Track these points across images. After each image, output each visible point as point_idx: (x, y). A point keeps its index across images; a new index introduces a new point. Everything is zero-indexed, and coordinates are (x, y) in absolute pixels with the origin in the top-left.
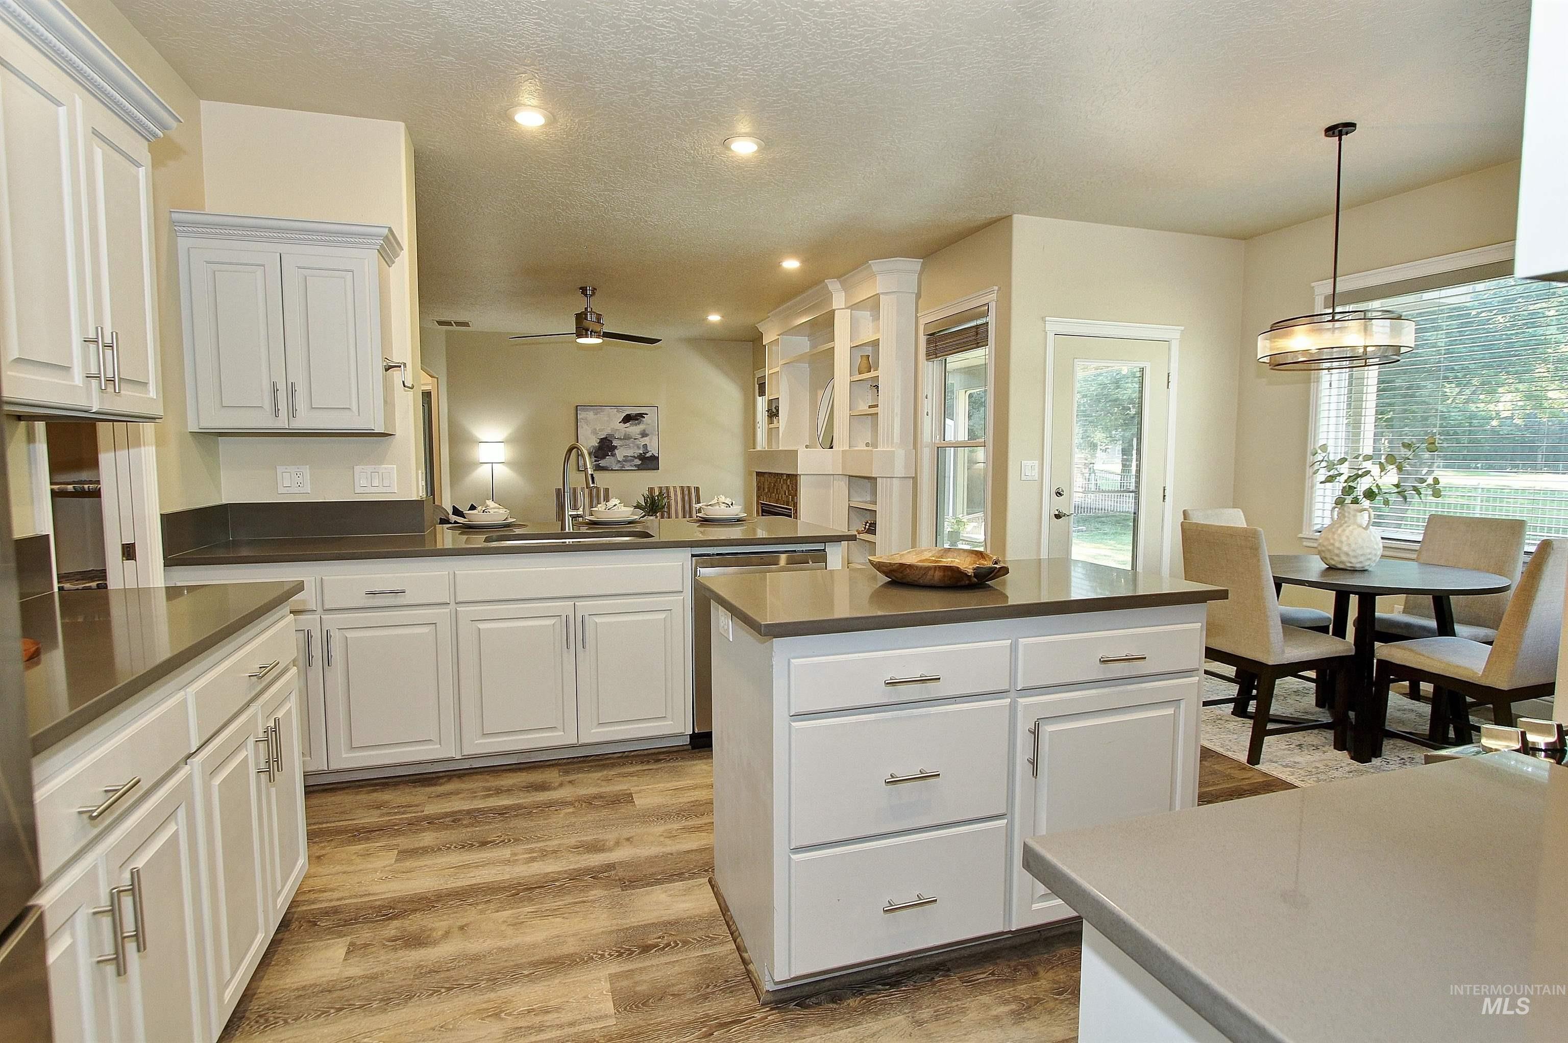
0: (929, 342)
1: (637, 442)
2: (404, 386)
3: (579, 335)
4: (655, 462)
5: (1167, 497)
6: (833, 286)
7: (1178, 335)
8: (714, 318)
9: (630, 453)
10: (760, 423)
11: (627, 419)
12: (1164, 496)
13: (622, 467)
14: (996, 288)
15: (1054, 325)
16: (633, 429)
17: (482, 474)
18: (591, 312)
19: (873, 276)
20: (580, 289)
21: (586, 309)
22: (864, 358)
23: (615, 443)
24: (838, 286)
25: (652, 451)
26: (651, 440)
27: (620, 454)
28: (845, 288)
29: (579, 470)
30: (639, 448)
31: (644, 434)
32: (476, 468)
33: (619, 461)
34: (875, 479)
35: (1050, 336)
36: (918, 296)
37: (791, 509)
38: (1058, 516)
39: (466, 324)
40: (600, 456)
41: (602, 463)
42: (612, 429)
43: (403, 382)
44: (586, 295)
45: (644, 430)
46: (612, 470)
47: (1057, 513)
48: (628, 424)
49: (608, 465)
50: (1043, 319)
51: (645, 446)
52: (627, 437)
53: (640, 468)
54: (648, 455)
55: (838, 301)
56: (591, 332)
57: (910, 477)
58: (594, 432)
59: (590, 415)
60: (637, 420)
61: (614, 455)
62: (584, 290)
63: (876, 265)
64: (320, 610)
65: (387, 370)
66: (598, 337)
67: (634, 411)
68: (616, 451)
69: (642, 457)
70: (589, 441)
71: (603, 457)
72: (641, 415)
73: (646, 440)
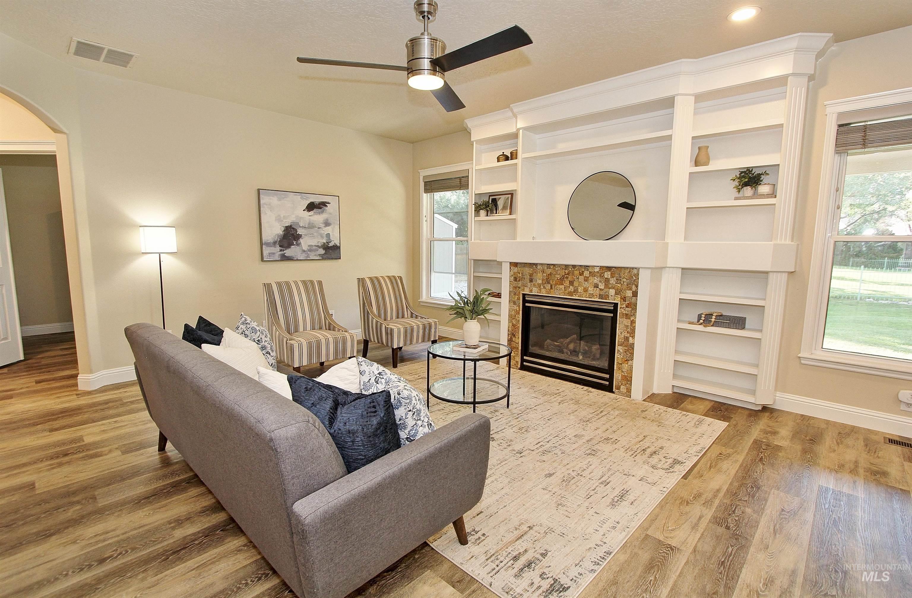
11: (311, 207)
16: (317, 218)
25: (335, 241)
27: (305, 242)
30: (322, 237)
31: (327, 224)
33: (304, 251)
41: (288, 252)
45: (327, 220)
46: (297, 260)
48: (311, 213)
51: (328, 235)
52: (311, 226)
53: (324, 258)
54: (331, 245)
58: (279, 219)
60: (320, 208)
61: (298, 245)
67: (317, 199)
71: (289, 246)
72: (324, 204)
73: (328, 230)
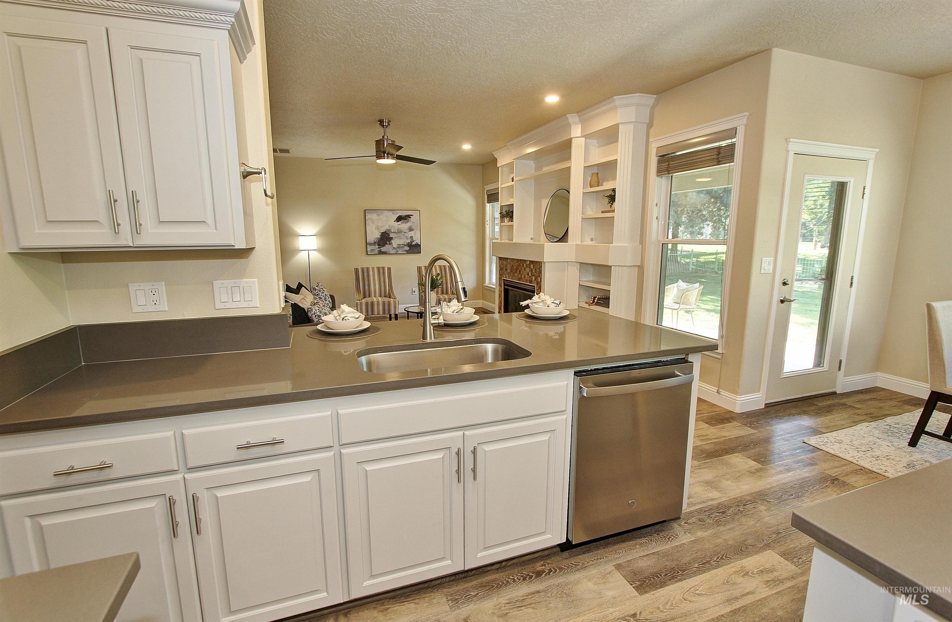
0: (659, 162)
1: (406, 234)
2: (266, 195)
3: (379, 157)
4: (418, 248)
5: (853, 284)
6: (572, 118)
7: (873, 156)
8: (467, 147)
9: (401, 242)
10: (489, 221)
11: (399, 219)
12: (852, 283)
13: (397, 252)
14: (747, 114)
15: (796, 146)
16: (404, 226)
17: (302, 257)
18: (387, 140)
19: (615, 108)
20: (379, 121)
21: (383, 137)
22: (595, 176)
23: (391, 236)
24: (577, 119)
25: (417, 241)
26: (415, 233)
28: (583, 122)
29: (367, 254)
30: (407, 239)
31: (411, 229)
32: (298, 254)
33: (395, 248)
34: (611, 267)
35: (791, 154)
36: (650, 125)
37: (535, 286)
38: (782, 302)
39: (287, 151)
40: (381, 244)
41: (383, 249)
42: (389, 226)
43: (265, 191)
44: (383, 126)
45: (411, 227)
46: (390, 254)
47: (782, 299)
48: (400, 223)
49: (387, 250)
50: (787, 141)
51: (412, 237)
52: (399, 232)
53: (408, 252)
54: (413, 243)
55: (576, 131)
56: (388, 154)
57: (637, 266)
58: (377, 228)
59: (374, 216)
60: (406, 219)
61: (390, 244)
62: (381, 122)
63: (618, 100)
64: (182, 468)
65: (245, 177)
66: (393, 158)
68: (392, 241)
69: (410, 245)
70: (374, 235)
71: (384, 245)
72: (409, 216)
73: (412, 234)
